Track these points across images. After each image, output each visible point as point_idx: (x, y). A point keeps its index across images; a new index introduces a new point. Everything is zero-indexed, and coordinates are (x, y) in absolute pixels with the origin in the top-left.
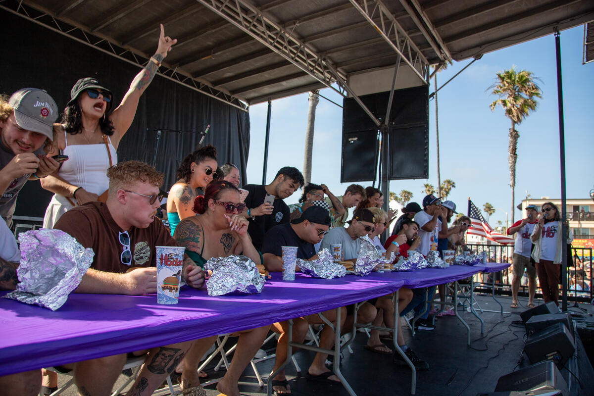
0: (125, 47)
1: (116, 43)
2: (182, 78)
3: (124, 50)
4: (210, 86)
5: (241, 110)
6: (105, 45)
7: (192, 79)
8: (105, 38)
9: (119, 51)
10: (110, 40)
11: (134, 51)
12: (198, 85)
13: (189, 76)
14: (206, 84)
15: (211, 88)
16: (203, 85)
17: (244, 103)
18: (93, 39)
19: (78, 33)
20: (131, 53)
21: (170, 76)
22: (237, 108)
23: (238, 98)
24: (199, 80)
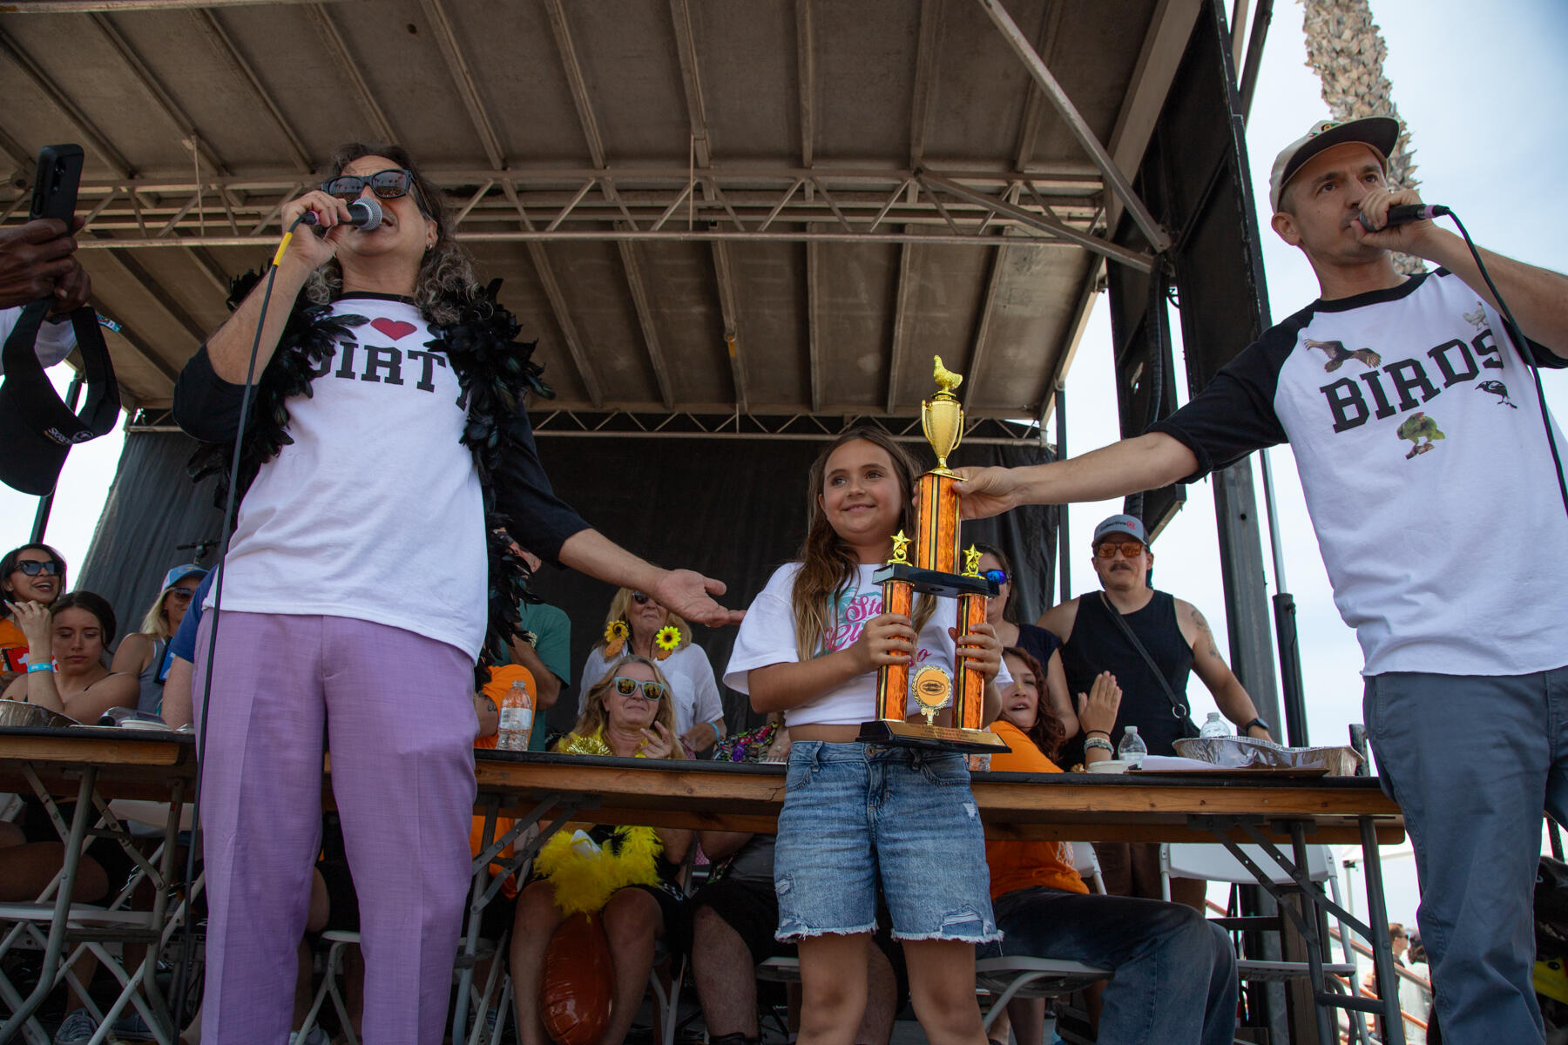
0: (608, 407)
1: (583, 407)
2: (773, 423)
3: (606, 415)
4: (874, 413)
5: (1011, 446)
6: (563, 421)
7: (811, 414)
8: (557, 407)
9: (591, 420)
10: (571, 406)
11: (629, 408)
12: (834, 423)
13: (800, 412)
14: (860, 414)
15: (884, 420)
16: (854, 418)
17: (1028, 422)
20: (626, 415)
21: (734, 431)
22: (995, 446)
23: (997, 418)
24: (834, 412)
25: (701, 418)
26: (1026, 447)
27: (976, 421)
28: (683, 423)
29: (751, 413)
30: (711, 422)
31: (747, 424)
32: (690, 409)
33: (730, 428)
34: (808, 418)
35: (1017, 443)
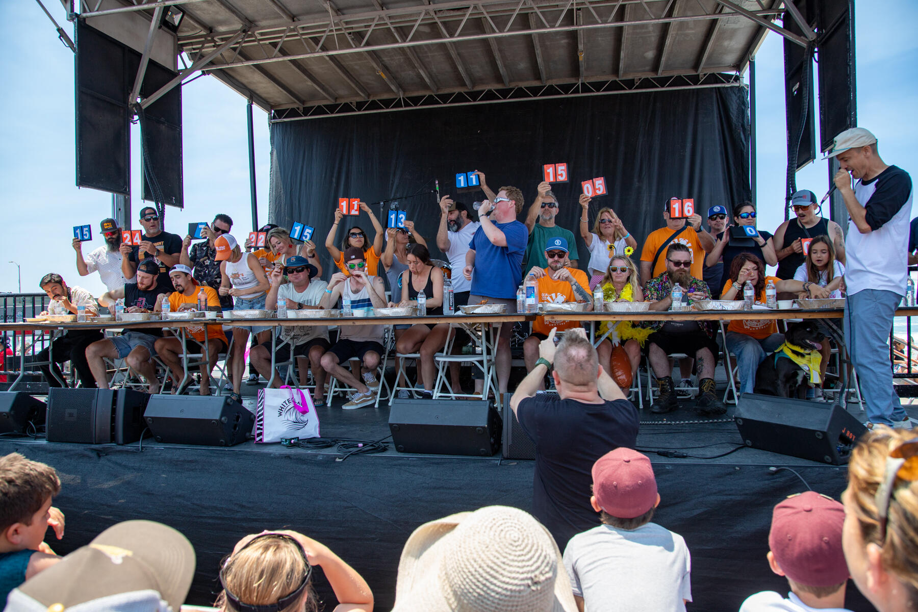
0: (513, 85)
1: (499, 87)
2: (598, 86)
3: (512, 89)
4: (650, 75)
6: (490, 95)
7: (617, 79)
8: (487, 88)
9: (504, 93)
10: (494, 87)
11: (523, 85)
12: (630, 84)
13: (612, 78)
14: (643, 77)
15: (654, 79)
16: (640, 79)
17: (732, 72)
18: (474, 95)
19: (460, 97)
20: (522, 89)
21: (579, 93)
22: (715, 88)
23: (716, 71)
24: (630, 77)
25: (560, 86)
26: (732, 87)
27: (705, 75)
28: (551, 90)
29: (586, 81)
30: (566, 88)
31: (585, 88)
32: (554, 82)
33: (576, 91)
34: (615, 81)
35: (727, 85)
